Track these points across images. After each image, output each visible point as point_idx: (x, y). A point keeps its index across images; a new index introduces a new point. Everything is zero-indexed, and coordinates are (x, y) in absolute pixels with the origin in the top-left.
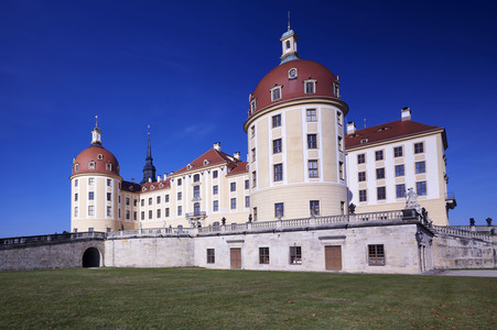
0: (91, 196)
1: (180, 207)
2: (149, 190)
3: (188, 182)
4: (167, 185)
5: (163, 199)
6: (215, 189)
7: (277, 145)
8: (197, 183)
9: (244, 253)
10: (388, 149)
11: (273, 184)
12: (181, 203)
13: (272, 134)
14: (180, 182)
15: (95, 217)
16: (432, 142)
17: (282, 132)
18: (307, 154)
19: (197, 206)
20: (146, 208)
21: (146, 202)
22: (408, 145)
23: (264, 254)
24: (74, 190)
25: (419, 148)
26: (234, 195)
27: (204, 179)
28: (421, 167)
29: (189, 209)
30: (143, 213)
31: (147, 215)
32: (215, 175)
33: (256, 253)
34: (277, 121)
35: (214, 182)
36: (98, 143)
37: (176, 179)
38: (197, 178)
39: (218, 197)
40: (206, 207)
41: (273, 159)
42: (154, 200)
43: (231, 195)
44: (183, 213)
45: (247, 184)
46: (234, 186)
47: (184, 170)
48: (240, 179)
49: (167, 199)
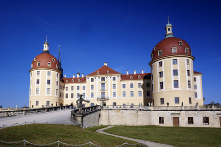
0: (48, 82)
1: (92, 93)
2: (70, 82)
3: (98, 80)
4: (84, 80)
5: (81, 88)
6: (114, 86)
7: (175, 72)
8: (103, 82)
9: (180, 119)
11: (173, 89)
12: (94, 91)
14: (92, 80)
15: (51, 95)
18: (188, 78)
19: (103, 93)
20: (69, 92)
21: (70, 88)
23: (191, 120)
25: (195, 80)
26: (125, 90)
27: (108, 80)
29: (98, 94)
30: (67, 94)
31: (69, 96)
32: (114, 79)
33: (187, 120)
34: (176, 62)
35: (113, 82)
36: (48, 51)
37: (90, 78)
38: (103, 79)
39: (116, 90)
40: (109, 94)
42: (75, 88)
43: (123, 90)
44: (95, 97)
45: (132, 86)
46: (124, 86)
47: (94, 74)
48: (128, 83)
49: (84, 88)
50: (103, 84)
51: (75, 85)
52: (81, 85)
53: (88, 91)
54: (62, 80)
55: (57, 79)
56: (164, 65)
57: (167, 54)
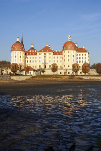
0: (20, 57)
1: (40, 61)
2: (29, 55)
3: (42, 54)
6: (50, 57)
7: (69, 56)
10: (81, 54)
11: (68, 62)
13: (68, 54)
14: (40, 54)
16: (87, 54)
17: (69, 54)
18: (73, 58)
19: (45, 61)
22: (84, 54)
25: (85, 55)
28: (85, 58)
29: (42, 61)
31: (29, 61)
32: (50, 54)
34: (69, 52)
38: (45, 54)
39: (51, 59)
40: (47, 61)
41: (68, 58)
42: (32, 58)
43: (54, 59)
44: (41, 63)
45: (58, 58)
46: (54, 58)
47: (41, 51)
48: (56, 56)
49: (36, 58)
50: (45, 56)
51: (32, 56)
52: (35, 56)
53: (38, 60)
54: (26, 54)
55: (24, 55)
56: (66, 53)
57: (66, 49)
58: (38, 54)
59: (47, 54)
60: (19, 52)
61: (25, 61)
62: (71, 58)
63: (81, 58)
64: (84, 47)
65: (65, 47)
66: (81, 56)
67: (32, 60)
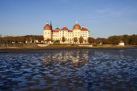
0: (49, 33)
2: (54, 32)
5: (57, 34)
7: (76, 33)
10: (84, 32)
13: (76, 32)
16: (88, 32)
17: (77, 32)
18: (78, 34)
19: (63, 36)
21: (54, 34)
22: (86, 32)
24: (44, 32)
25: (87, 32)
28: (87, 34)
31: (54, 36)
34: (76, 31)
38: (63, 32)
40: (65, 36)
41: (76, 34)
42: (56, 34)
43: (68, 35)
44: (61, 37)
45: (71, 34)
46: (69, 34)
47: (61, 30)
48: (70, 33)
49: (58, 34)
50: (63, 33)
51: (56, 33)
52: (57, 33)
53: (59, 35)
54: (52, 32)
55: (51, 32)
56: (75, 31)
57: (75, 29)
58: (59, 31)
59: (65, 32)
60: (48, 30)
61: (52, 36)
62: (77, 34)
63: (84, 34)
64: (86, 28)
65: (74, 28)
66: (84, 33)
67: (56, 35)
